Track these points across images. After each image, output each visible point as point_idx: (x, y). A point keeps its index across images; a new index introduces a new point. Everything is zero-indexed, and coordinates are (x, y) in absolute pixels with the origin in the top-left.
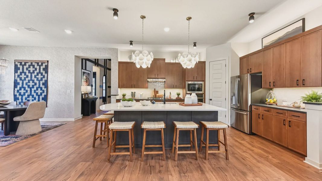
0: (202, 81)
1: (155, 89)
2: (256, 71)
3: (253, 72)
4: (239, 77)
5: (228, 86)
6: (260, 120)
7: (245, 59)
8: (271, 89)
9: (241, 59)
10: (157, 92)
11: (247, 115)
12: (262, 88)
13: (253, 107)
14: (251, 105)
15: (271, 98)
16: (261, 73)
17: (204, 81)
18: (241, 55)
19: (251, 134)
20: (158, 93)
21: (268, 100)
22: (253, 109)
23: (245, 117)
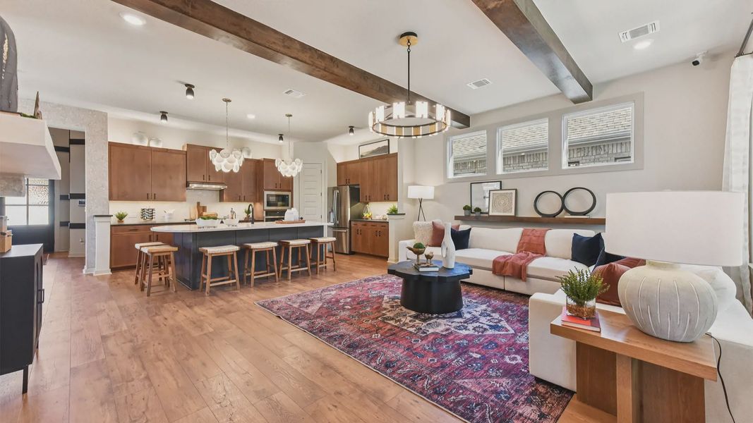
0: (289, 191)
1: (198, 203)
2: (354, 183)
3: (351, 183)
4: (337, 188)
5: (324, 199)
6: (359, 237)
7: (343, 167)
8: (367, 203)
9: (339, 165)
10: (204, 209)
11: (346, 233)
12: (359, 201)
13: (352, 223)
14: (350, 221)
15: (367, 212)
16: (358, 185)
17: (291, 191)
18: (339, 161)
19: (352, 253)
20: (206, 211)
21: (365, 215)
22: (352, 225)
23: (343, 234)
